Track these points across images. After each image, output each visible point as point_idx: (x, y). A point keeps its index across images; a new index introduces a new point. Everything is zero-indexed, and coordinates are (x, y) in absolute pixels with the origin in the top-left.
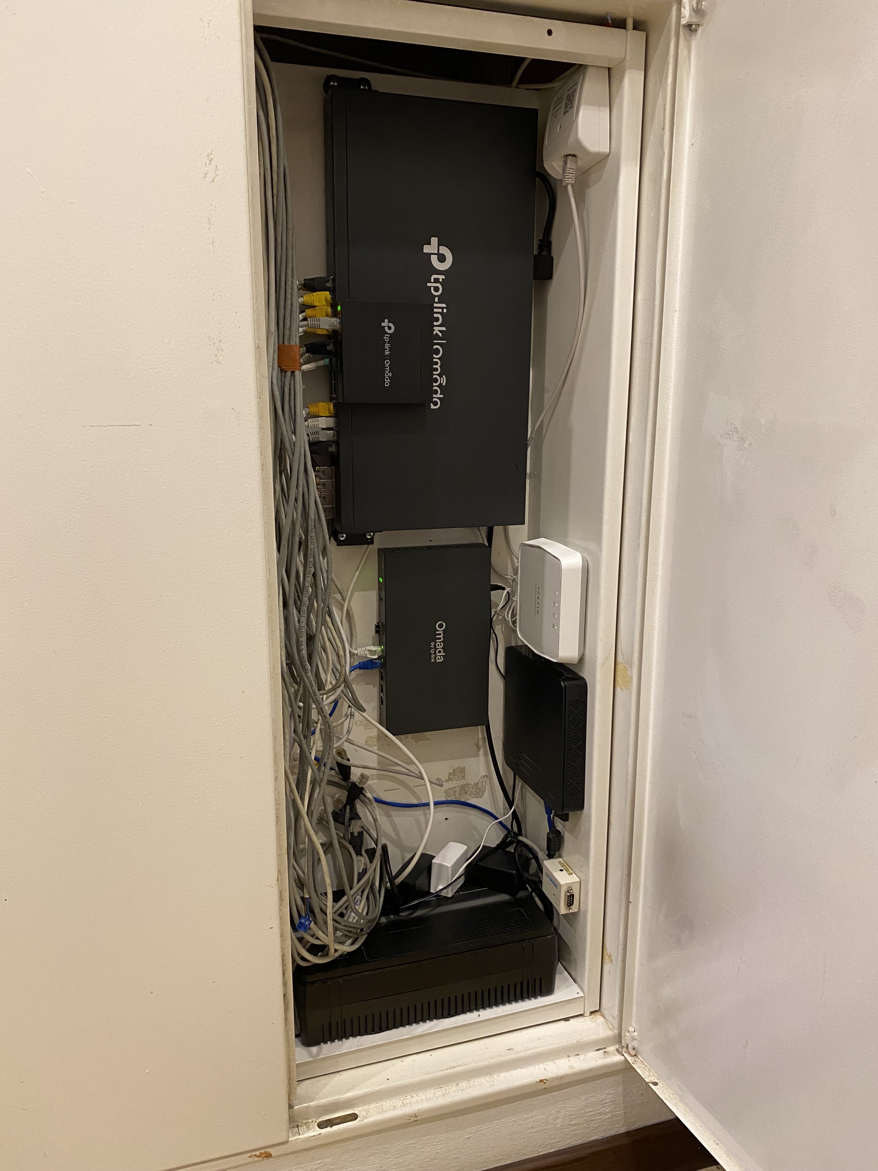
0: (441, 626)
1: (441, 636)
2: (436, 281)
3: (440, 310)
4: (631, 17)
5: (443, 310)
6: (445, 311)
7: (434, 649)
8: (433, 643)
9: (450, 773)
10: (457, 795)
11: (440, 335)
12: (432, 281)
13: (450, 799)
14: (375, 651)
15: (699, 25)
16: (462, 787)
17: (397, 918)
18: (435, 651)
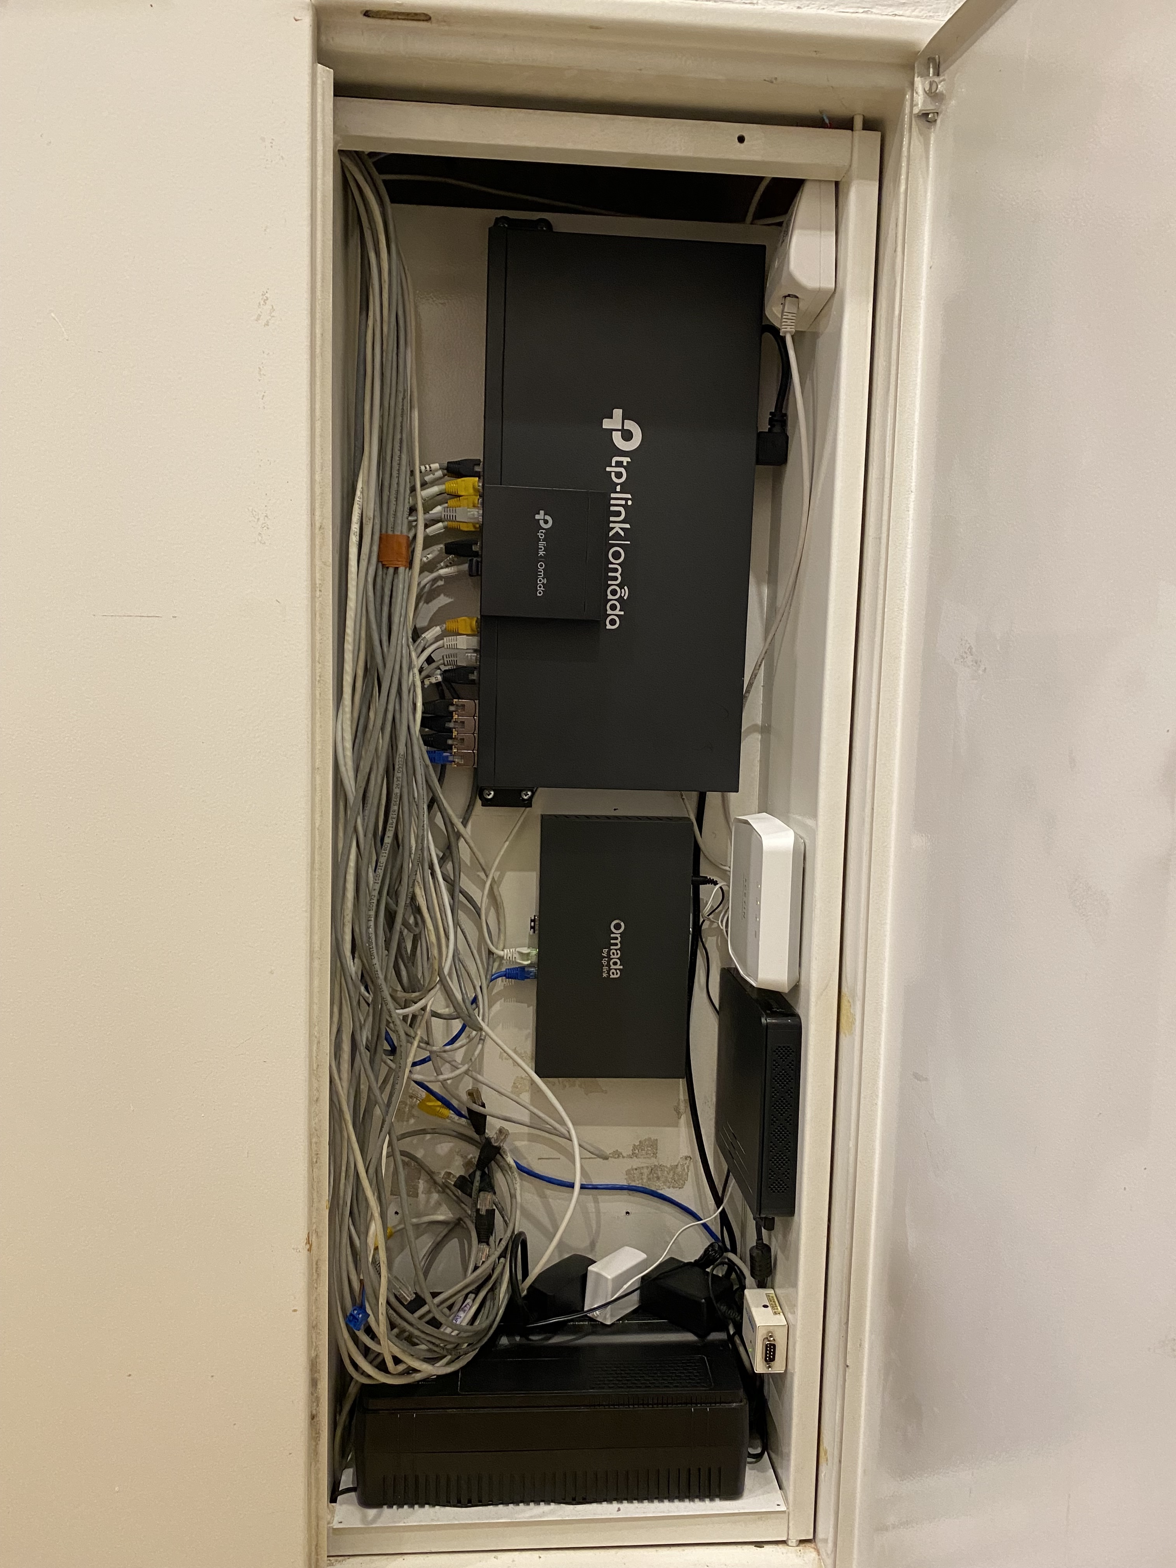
0: (617, 927)
1: (618, 941)
2: (619, 464)
3: (623, 502)
4: (859, 114)
5: (626, 503)
6: (630, 503)
7: (607, 959)
8: (607, 950)
9: (634, 1145)
10: (645, 1181)
11: (622, 533)
12: (613, 464)
13: (633, 1184)
14: (528, 954)
15: (937, 113)
16: (653, 1170)
17: (525, 1341)
18: (609, 962)
